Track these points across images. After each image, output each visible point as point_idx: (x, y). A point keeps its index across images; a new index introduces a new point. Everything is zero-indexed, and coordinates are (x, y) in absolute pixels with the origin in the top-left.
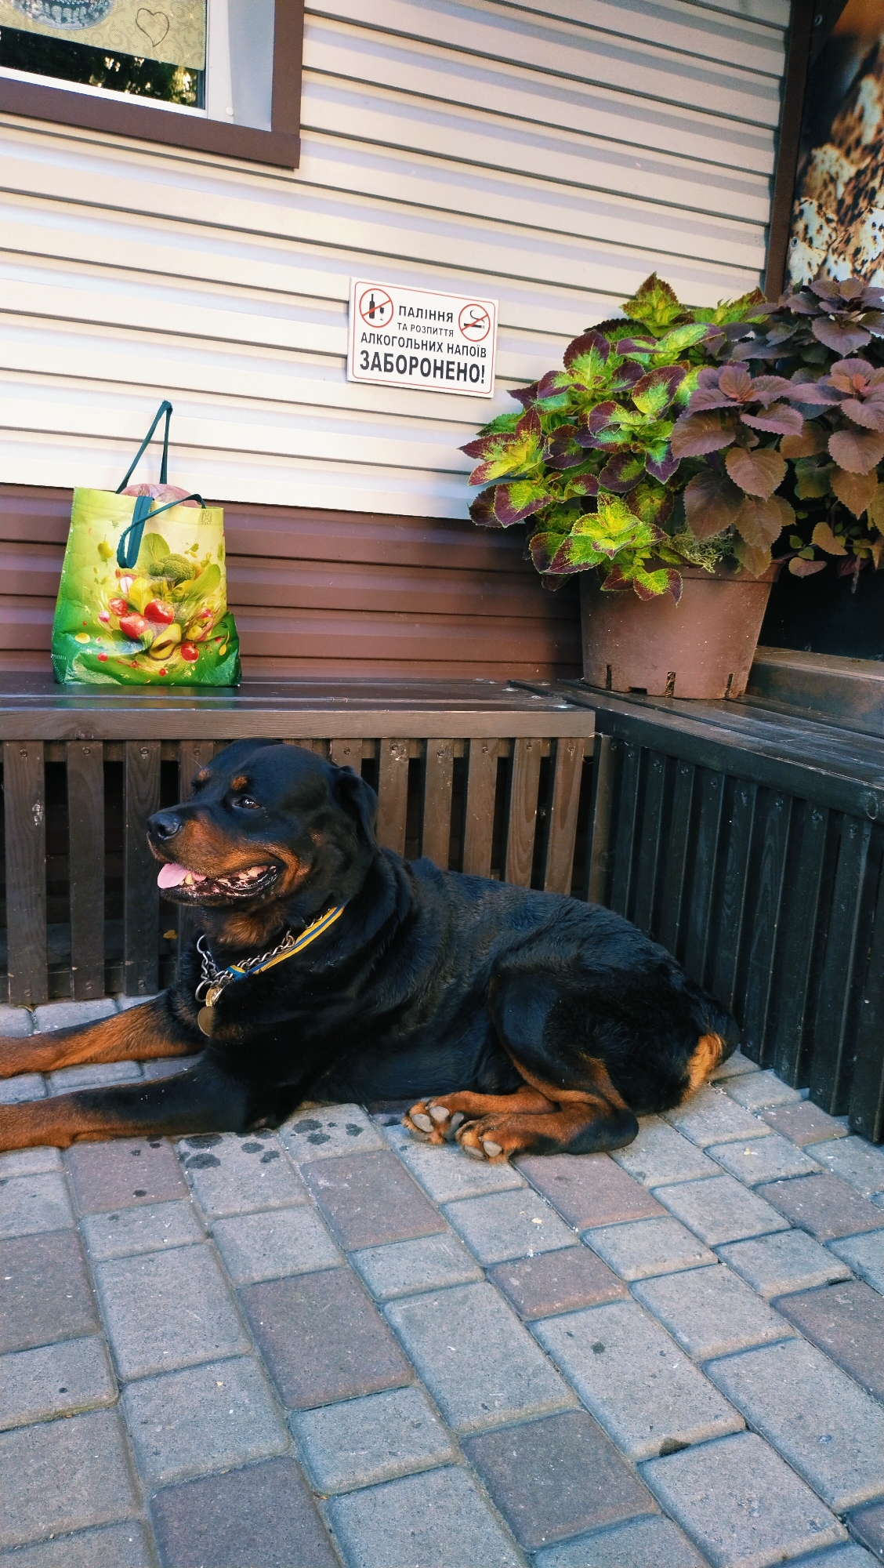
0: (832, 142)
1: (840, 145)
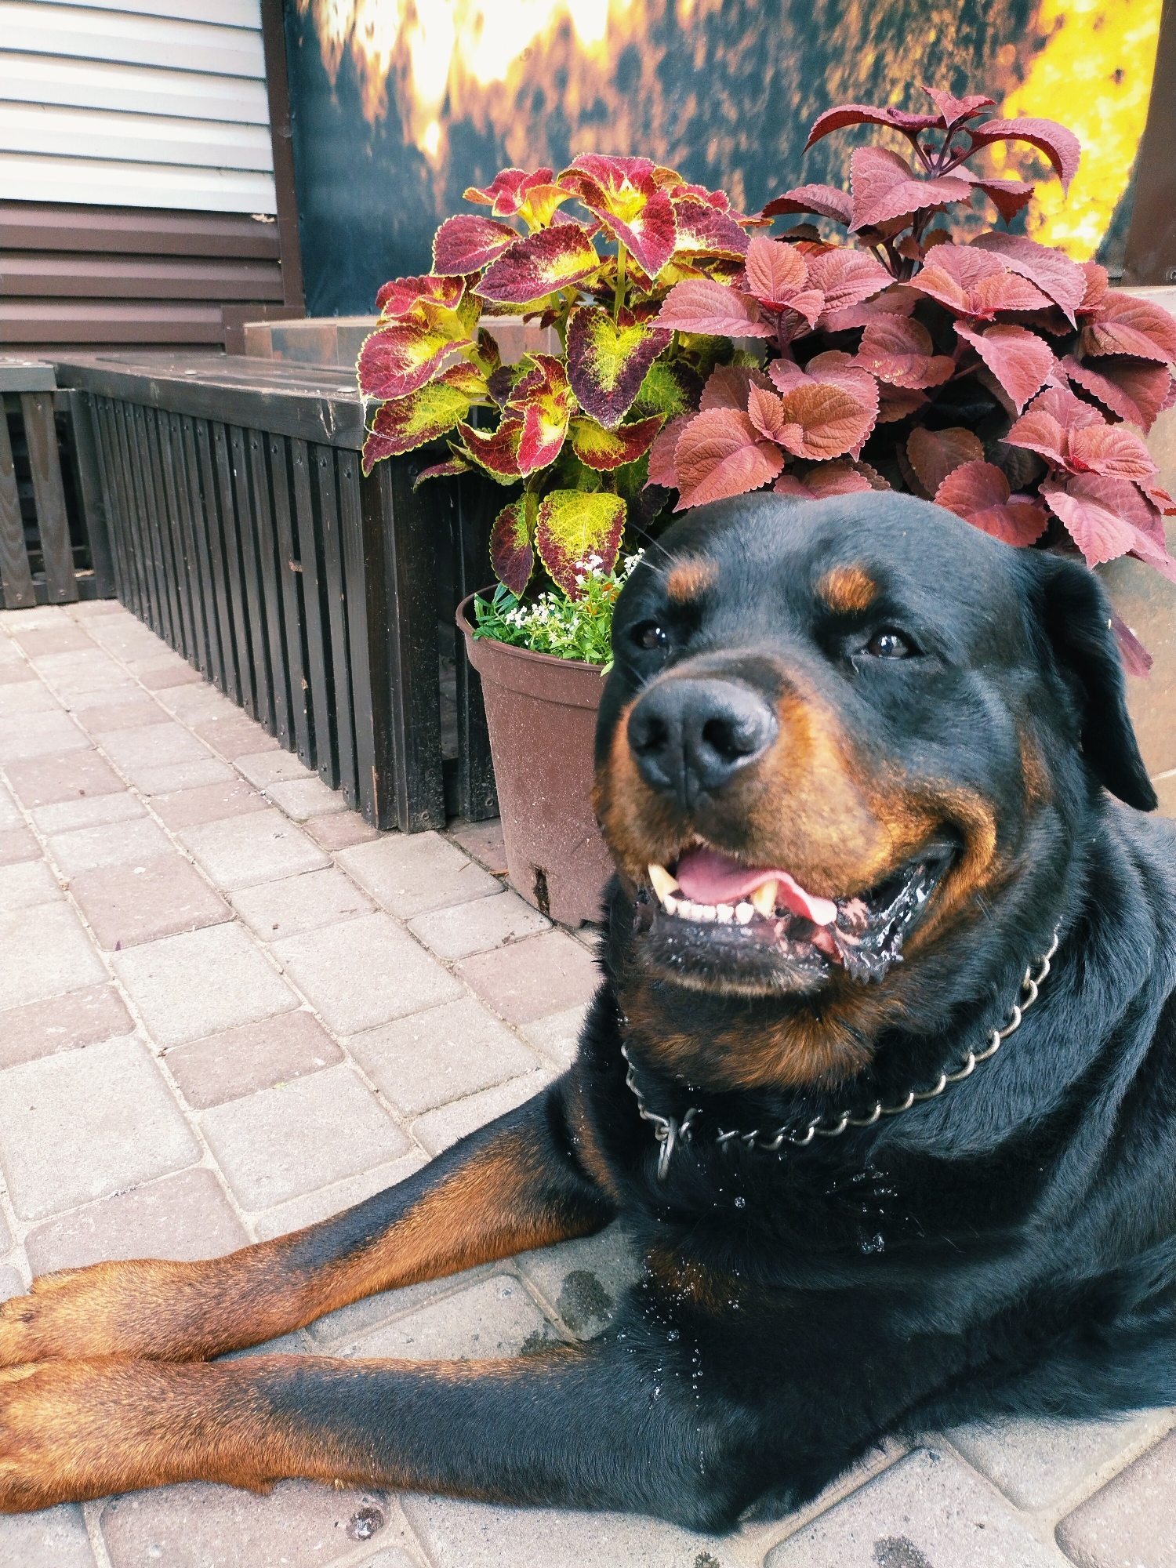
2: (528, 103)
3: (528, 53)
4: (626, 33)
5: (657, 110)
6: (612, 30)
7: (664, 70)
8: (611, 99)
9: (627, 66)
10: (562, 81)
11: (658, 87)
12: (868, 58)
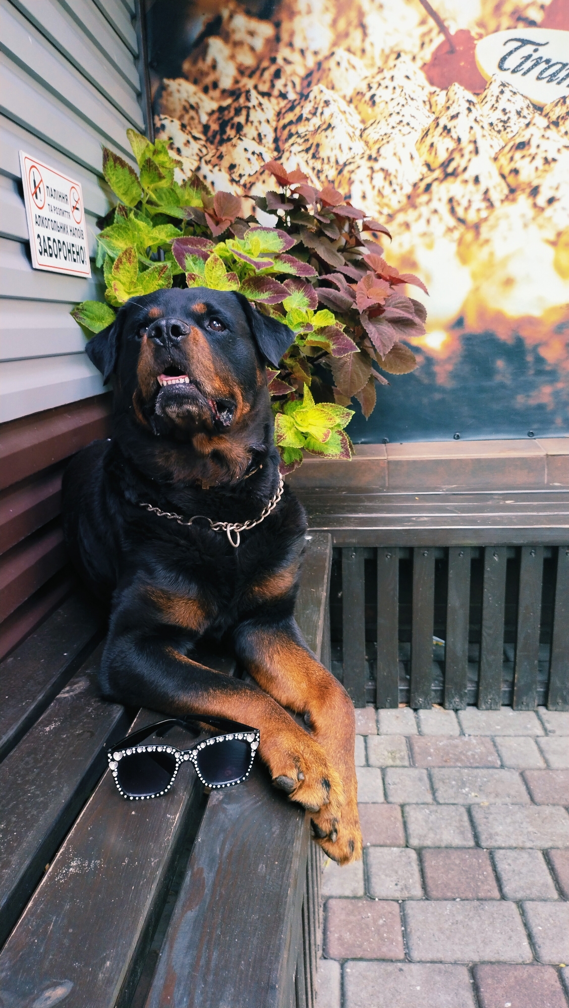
0: (186, 78)
1: (195, 82)
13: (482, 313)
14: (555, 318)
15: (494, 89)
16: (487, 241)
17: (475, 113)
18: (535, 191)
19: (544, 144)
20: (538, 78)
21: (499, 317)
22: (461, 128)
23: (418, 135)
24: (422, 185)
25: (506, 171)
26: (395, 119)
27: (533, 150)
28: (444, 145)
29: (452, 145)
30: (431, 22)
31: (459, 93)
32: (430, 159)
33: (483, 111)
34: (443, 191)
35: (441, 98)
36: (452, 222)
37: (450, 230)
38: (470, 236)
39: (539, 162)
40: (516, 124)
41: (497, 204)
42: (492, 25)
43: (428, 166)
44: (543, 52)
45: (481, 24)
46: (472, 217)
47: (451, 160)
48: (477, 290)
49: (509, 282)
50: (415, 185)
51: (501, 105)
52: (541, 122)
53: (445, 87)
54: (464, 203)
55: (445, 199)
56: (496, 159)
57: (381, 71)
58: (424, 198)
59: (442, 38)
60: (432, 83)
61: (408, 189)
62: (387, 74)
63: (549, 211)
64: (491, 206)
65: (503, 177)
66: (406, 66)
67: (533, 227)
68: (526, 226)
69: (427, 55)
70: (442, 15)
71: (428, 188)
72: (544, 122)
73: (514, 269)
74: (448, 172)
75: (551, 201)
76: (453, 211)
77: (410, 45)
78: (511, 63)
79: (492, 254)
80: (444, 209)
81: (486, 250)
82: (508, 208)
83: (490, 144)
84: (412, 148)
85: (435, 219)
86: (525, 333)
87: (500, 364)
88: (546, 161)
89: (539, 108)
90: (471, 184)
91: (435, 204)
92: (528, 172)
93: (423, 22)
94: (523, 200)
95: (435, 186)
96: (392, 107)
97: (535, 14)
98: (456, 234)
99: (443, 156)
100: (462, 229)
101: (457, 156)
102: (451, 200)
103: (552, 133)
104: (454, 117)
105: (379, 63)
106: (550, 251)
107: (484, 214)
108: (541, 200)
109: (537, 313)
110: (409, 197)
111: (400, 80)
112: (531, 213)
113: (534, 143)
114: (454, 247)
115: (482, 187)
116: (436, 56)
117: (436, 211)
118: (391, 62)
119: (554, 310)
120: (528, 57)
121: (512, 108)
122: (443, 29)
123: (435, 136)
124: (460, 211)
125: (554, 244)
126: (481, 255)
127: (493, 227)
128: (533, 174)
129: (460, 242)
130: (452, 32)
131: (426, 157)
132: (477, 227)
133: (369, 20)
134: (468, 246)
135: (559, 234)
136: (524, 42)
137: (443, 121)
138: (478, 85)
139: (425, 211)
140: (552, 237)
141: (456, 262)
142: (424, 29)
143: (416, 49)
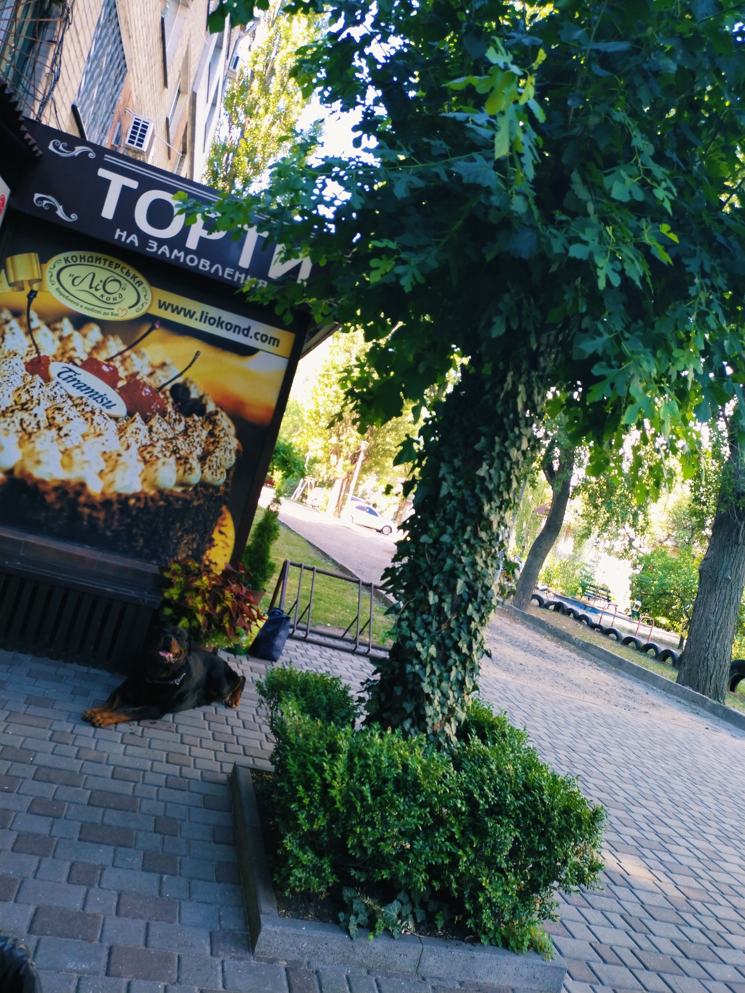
2: (60, 491)
3: (63, 481)
4: (109, 497)
5: (117, 517)
6: (103, 493)
7: (119, 509)
8: (99, 507)
9: (106, 503)
10: (79, 493)
11: (117, 512)
12: (180, 533)
13: (22, 471)
14: (55, 484)
15: (53, 383)
16: (33, 442)
17: (42, 389)
18: (60, 429)
19: (69, 412)
20: (74, 386)
21: (30, 476)
22: (35, 393)
23: (15, 388)
24: (11, 409)
25: (50, 416)
26: (6, 379)
27: (64, 412)
28: (25, 397)
29: (29, 398)
30: (34, 348)
31: (38, 379)
32: (17, 400)
33: (46, 390)
34: (19, 415)
35: (29, 378)
36: (19, 429)
37: (18, 432)
38: (26, 437)
39: (65, 418)
40: (59, 400)
41: (42, 428)
42: (59, 358)
43: (15, 402)
44: (77, 377)
45: (55, 357)
46: (29, 429)
47: (26, 403)
48: (23, 461)
49: (38, 462)
50: (7, 408)
51: (55, 390)
52: (70, 403)
53: (32, 374)
54: (28, 423)
55: (19, 418)
56: (46, 410)
57: (6, 357)
58: (10, 415)
59: (36, 355)
60: (27, 370)
61: (3, 408)
62: (8, 360)
63: (64, 439)
64: (39, 428)
65: (48, 418)
66: (17, 360)
67: (55, 443)
68: (52, 441)
69: (29, 359)
70: (39, 347)
71: (13, 411)
72: (71, 403)
73: (42, 457)
74: (24, 407)
75: (66, 435)
76: (21, 424)
77: (22, 352)
78: (64, 376)
79: (34, 448)
80: (17, 422)
81: (31, 446)
82: (46, 432)
83: (46, 404)
84: (11, 393)
85: (12, 425)
86: (41, 486)
87: (25, 496)
88: (68, 419)
89: (70, 397)
90: (32, 417)
91: (14, 419)
92: (59, 420)
93: (30, 346)
94: (54, 431)
95: (16, 412)
96: (6, 373)
97: (78, 362)
98: (20, 434)
99: (23, 400)
100: (23, 433)
101: (30, 403)
102: (22, 420)
103: (74, 409)
104: (34, 387)
105: (6, 354)
106: (60, 456)
107: (35, 430)
108: (62, 433)
109: (47, 479)
110: (3, 412)
111: (13, 364)
112: (56, 437)
113: (65, 410)
114: (18, 439)
115: (37, 419)
116: (32, 361)
117: (13, 422)
118: (11, 356)
119: (55, 480)
120: (71, 376)
121: (59, 393)
122: (38, 352)
123: (22, 392)
124: (25, 426)
125: (63, 453)
126: (28, 447)
127: (37, 437)
128: (61, 422)
129: (21, 438)
130: (42, 354)
131: (16, 398)
132: (30, 435)
133: (6, 336)
134: (24, 441)
135: (66, 450)
136: (71, 370)
137: (27, 387)
138: (47, 379)
139: (9, 420)
140: (63, 449)
141: (17, 446)
142: (30, 349)
143: (24, 355)
